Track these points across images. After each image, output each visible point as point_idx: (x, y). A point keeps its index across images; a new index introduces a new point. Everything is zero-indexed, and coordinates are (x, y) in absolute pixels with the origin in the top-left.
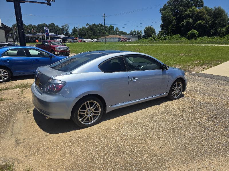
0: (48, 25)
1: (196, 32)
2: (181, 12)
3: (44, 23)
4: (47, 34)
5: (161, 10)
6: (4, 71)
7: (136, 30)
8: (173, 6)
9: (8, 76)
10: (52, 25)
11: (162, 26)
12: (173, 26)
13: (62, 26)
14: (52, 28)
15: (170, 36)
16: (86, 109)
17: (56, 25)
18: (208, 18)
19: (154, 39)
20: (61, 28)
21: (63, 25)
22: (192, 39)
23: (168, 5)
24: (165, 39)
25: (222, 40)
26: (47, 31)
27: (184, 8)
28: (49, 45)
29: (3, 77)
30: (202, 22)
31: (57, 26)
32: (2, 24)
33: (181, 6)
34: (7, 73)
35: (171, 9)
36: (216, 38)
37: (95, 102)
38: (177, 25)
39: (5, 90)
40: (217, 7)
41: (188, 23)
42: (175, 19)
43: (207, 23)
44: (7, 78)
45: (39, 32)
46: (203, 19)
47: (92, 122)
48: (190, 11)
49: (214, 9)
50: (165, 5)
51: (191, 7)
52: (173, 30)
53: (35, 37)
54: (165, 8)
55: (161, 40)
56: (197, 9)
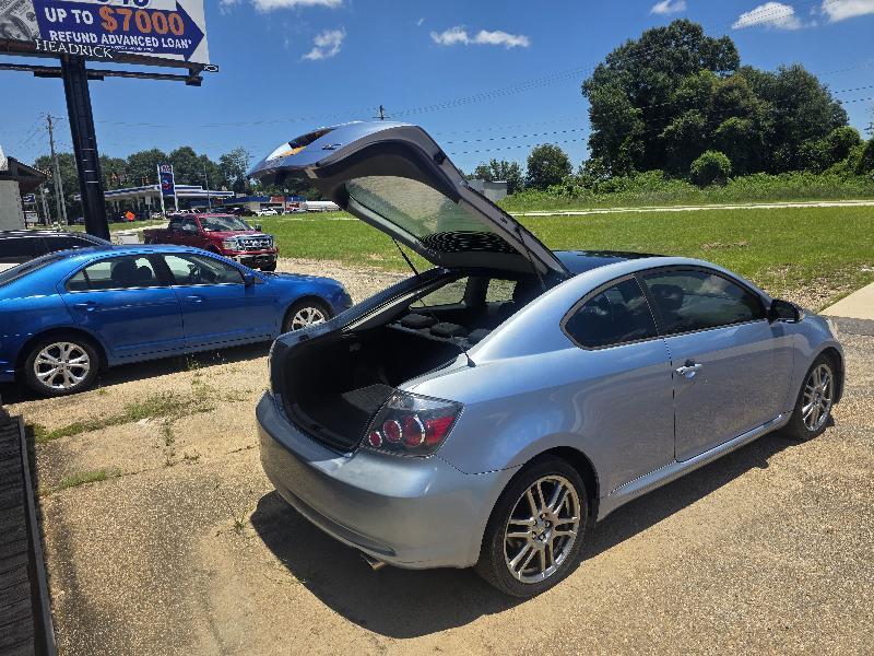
0: (168, 154)
1: (721, 158)
2: (661, 92)
3: (152, 148)
4: (168, 189)
5: (586, 88)
6: (72, 347)
7: (499, 162)
8: (629, 70)
9: (86, 366)
10: (185, 154)
11: (595, 143)
12: (636, 138)
13: (223, 158)
14: (187, 165)
15: (626, 178)
16: (531, 515)
17: (198, 155)
18: (760, 110)
19: (570, 189)
20: (219, 163)
21: (227, 152)
22: (710, 183)
23: (612, 68)
24: (611, 190)
25: (820, 181)
26: (167, 176)
27: (670, 75)
28: (197, 233)
29: (68, 374)
30: (741, 123)
31: (204, 158)
32: (10, 160)
33: (661, 68)
34: (85, 357)
35: (624, 82)
36: (797, 179)
37: (558, 482)
38: (648, 138)
39: (93, 428)
40: (788, 67)
41: (689, 128)
42: (639, 116)
43: (757, 126)
44: (85, 375)
45: (138, 183)
46: (743, 114)
47: (551, 570)
48: (692, 86)
49: (778, 73)
50: (600, 70)
51: (696, 70)
52: (636, 155)
53: (122, 202)
54: (600, 78)
55: (595, 191)
56: (717, 79)
